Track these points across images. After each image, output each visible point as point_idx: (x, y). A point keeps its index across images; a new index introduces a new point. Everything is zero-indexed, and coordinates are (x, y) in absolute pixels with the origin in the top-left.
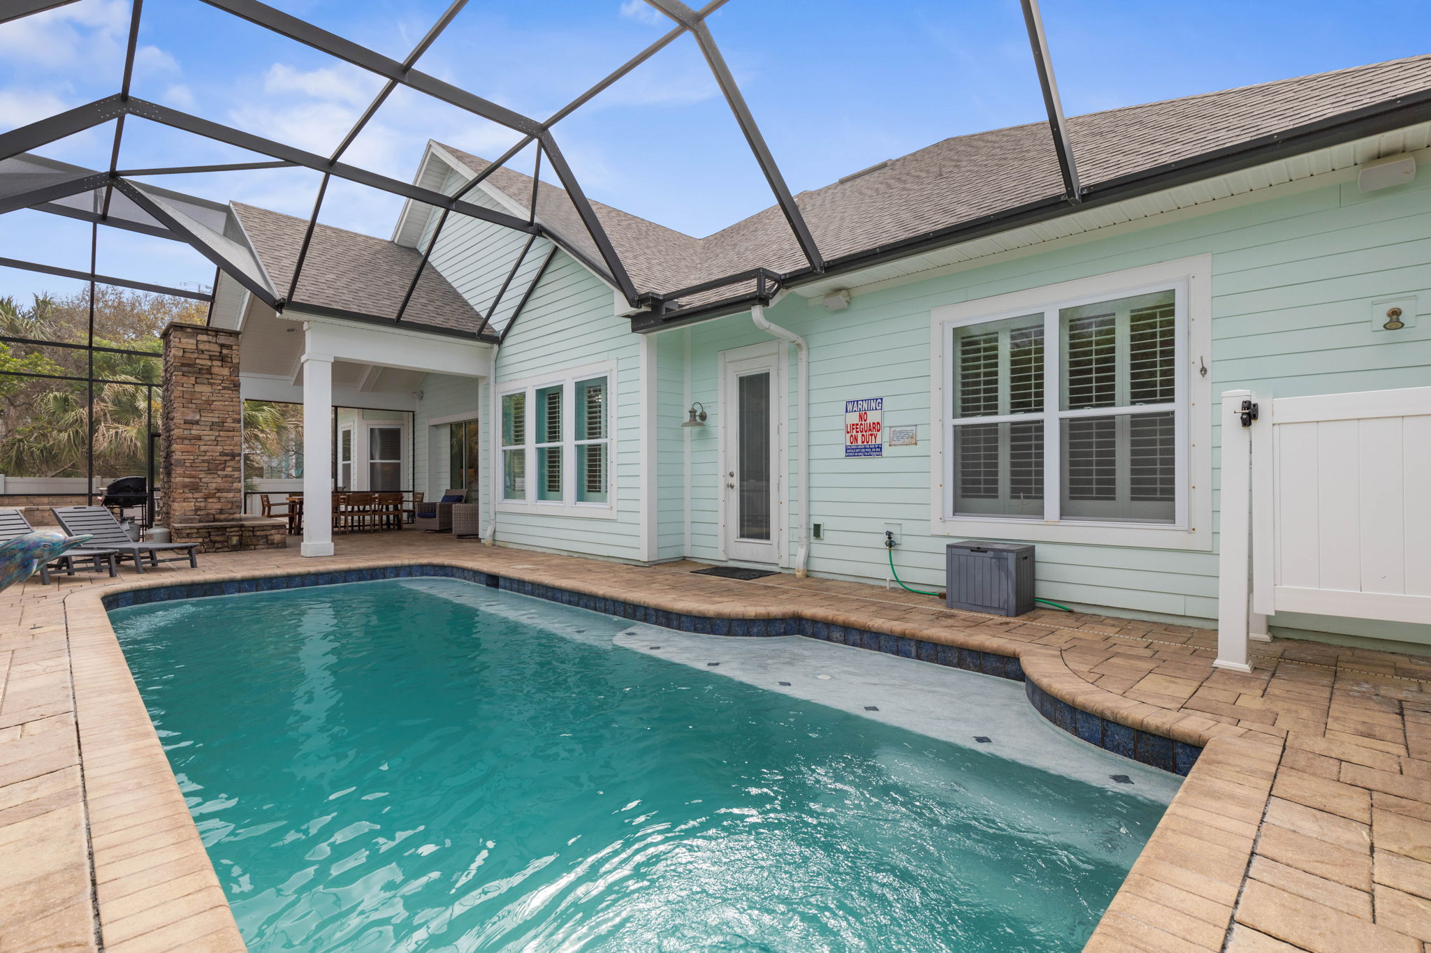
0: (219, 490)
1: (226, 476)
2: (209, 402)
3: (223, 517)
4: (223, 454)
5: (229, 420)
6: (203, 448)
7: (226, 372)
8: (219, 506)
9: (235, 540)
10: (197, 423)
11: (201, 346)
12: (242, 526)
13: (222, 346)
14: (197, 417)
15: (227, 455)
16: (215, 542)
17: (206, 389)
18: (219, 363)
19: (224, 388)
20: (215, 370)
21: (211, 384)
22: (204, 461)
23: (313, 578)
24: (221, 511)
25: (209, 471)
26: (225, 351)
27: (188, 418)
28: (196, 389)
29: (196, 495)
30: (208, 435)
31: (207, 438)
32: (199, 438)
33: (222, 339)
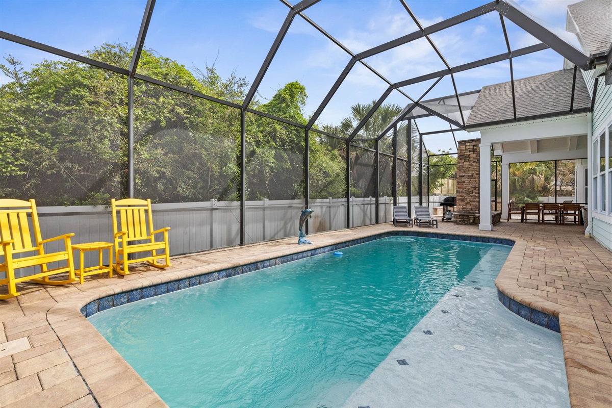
0: (470, 201)
1: (473, 196)
2: (468, 168)
3: (472, 212)
4: (472, 188)
5: (475, 174)
6: (465, 186)
7: (475, 155)
8: (470, 207)
9: (472, 221)
10: (463, 176)
11: (467, 148)
12: (474, 216)
13: (474, 146)
14: (464, 174)
15: (473, 188)
16: (465, 221)
17: (467, 163)
18: (472, 153)
19: (474, 162)
20: (471, 156)
21: (469, 161)
22: (465, 190)
23: (457, 237)
24: (471, 209)
25: (468, 194)
26: (475, 148)
27: (461, 175)
28: (464, 164)
29: (463, 203)
30: (467, 180)
31: (466, 182)
32: (464, 182)
33: (474, 143)
